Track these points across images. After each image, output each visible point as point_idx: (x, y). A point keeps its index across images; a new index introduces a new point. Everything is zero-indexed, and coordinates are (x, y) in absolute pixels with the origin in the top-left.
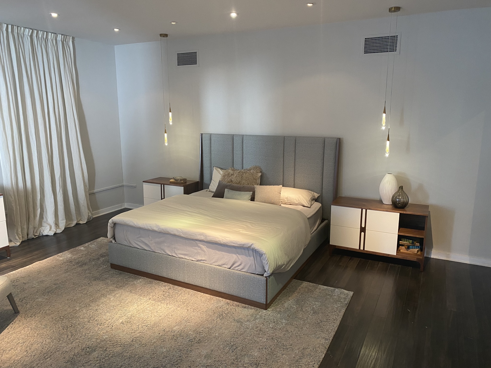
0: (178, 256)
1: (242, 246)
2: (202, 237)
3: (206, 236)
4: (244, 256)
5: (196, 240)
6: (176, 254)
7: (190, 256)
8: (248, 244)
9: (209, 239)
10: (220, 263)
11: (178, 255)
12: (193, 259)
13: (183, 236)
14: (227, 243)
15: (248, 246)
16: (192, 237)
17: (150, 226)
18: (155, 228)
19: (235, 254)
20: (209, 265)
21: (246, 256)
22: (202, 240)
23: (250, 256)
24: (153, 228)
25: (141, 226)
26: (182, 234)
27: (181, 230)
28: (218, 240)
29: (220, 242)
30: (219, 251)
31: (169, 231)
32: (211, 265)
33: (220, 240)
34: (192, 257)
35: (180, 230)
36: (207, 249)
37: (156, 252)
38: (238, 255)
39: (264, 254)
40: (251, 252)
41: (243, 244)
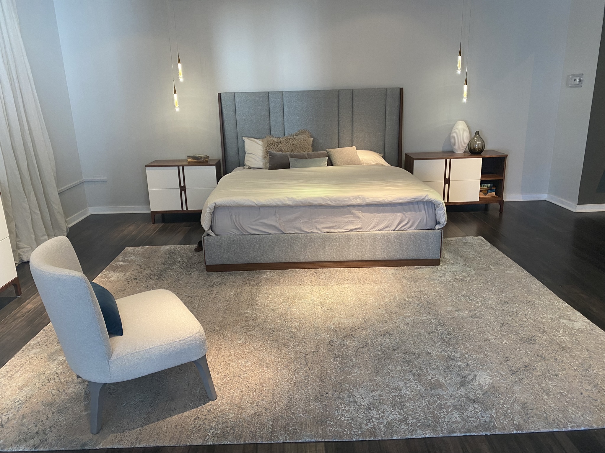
1: (413, 200)
2: (358, 200)
3: (364, 198)
4: (412, 212)
5: (349, 206)
6: (319, 229)
7: (337, 228)
8: (422, 196)
9: (368, 201)
10: (380, 227)
11: (321, 230)
12: (344, 231)
13: (331, 204)
14: (394, 200)
15: (421, 199)
16: (346, 203)
17: (281, 201)
18: (287, 202)
19: (401, 212)
20: (366, 232)
21: (415, 211)
22: (359, 203)
23: (420, 211)
25: (265, 204)
26: (329, 202)
27: (328, 197)
30: (379, 213)
31: (311, 202)
32: (369, 232)
33: (384, 199)
34: (341, 229)
36: (363, 214)
37: (287, 233)
38: (404, 213)
41: (415, 197)
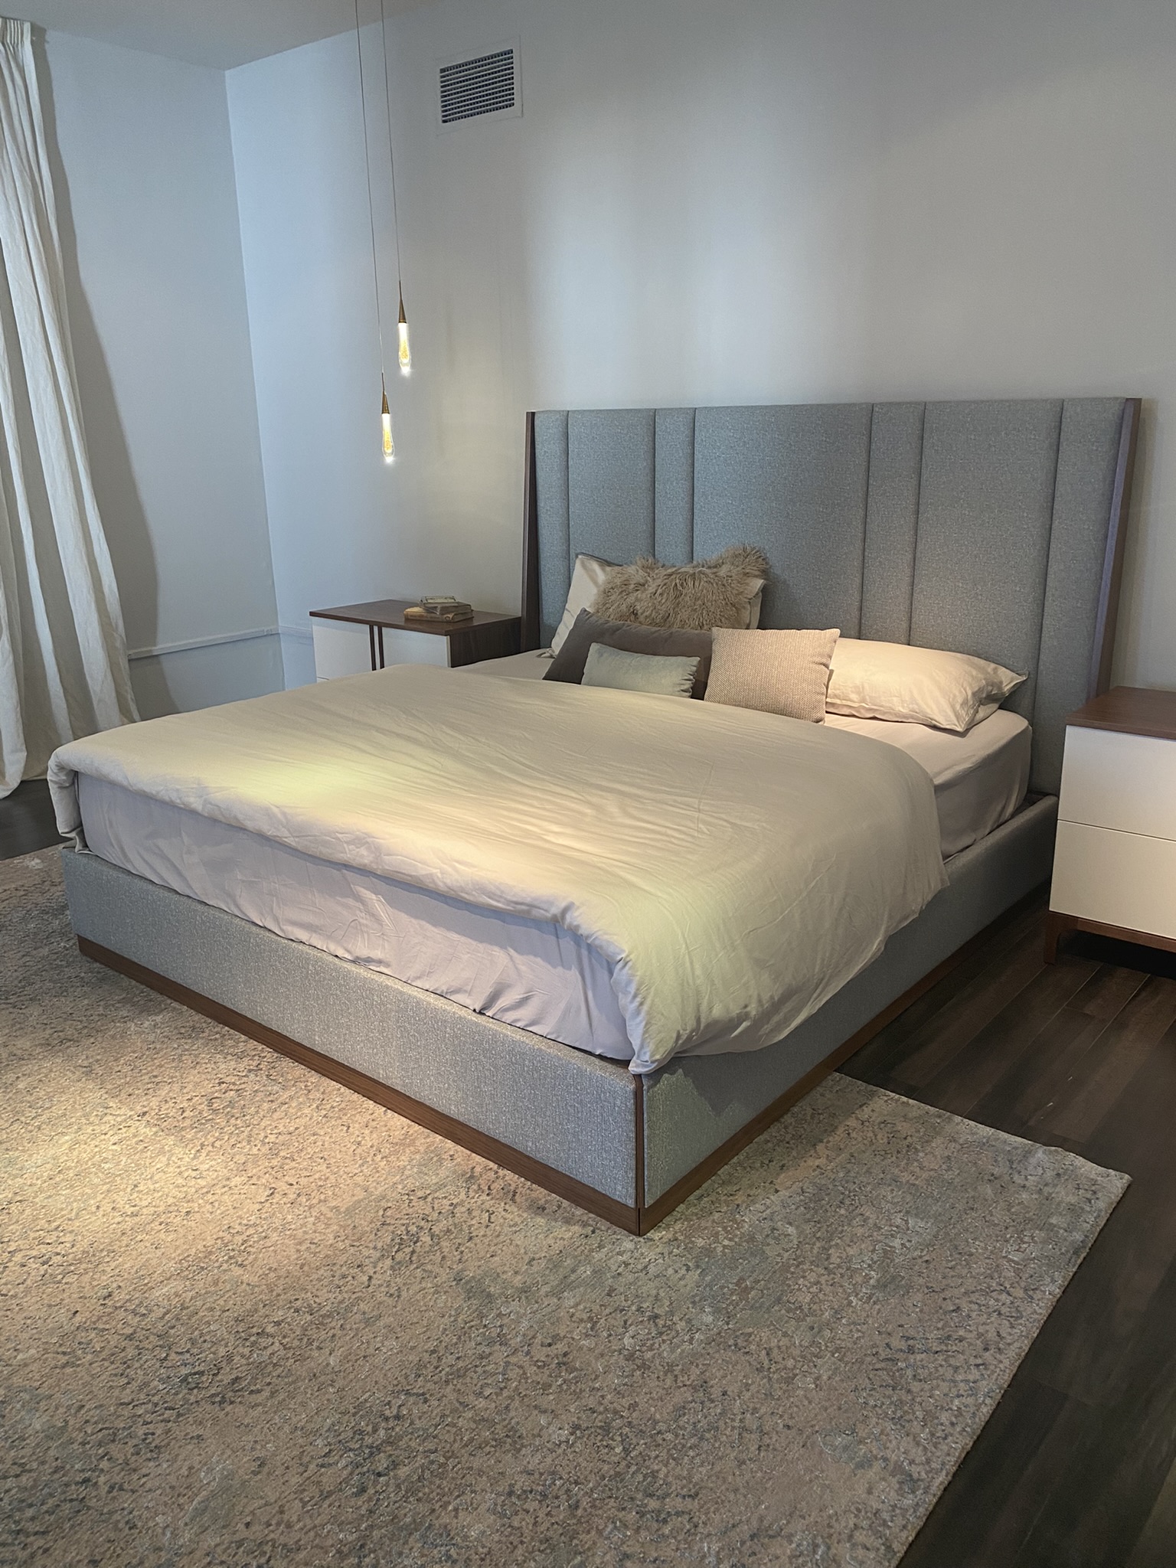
0: (282, 930)
1: (523, 911)
2: (363, 851)
3: (377, 850)
4: (539, 960)
5: (346, 866)
6: (276, 920)
7: (330, 937)
8: (551, 904)
9: (390, 863)
10: (441, 982)
11: (284, 927)
12: (340, 953)
13: (291, 841)
14: (463, 890)
15: (549, 915)
16: (325, 852)
17: (178, 790)
18: (192, 800)
19: (503, 947)
20: (399, 986)
21: (547, 959)
22: (365, 865)
23: (564, 964)
24: (186, 800)
25: (147, 789)
26: (286, 834)
27: (284, 814)
28: (427, 875)
29: (434, 882)
30: (435, 925)
31: (240, 817)
32: (407, 989)
33: (431, 875)
34: (338, 942)
35: (279, 815)
36: (390, 910)
37: (210, 903)
38: (512, 952)
39: (621, 964)
40: (567, 944)
41: (528, 900)
